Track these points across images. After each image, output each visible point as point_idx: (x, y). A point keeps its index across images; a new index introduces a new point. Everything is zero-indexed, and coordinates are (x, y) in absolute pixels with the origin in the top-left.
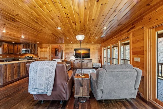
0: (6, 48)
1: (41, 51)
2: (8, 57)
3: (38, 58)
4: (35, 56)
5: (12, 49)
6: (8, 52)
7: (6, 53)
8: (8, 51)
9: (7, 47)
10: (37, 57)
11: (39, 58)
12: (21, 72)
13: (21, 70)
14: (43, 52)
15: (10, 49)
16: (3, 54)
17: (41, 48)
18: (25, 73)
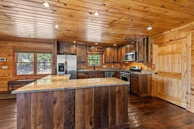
0: (109, 55)
1: (159, 54)
2: (112, 66)
3: (154, 72)
4: (146, 68)
5: (116, 55)
6: (111, 61)
7: (109, 61)
8: (111, 59)
9: (110, 52)
10: (150, 69)
11: (156, 74)
12: (76, 121)
13: (78, 115)
14: (165, 57)
15: (113, 56)
16: (106, 63)
17: (160, 45)
18: (91, 123)
